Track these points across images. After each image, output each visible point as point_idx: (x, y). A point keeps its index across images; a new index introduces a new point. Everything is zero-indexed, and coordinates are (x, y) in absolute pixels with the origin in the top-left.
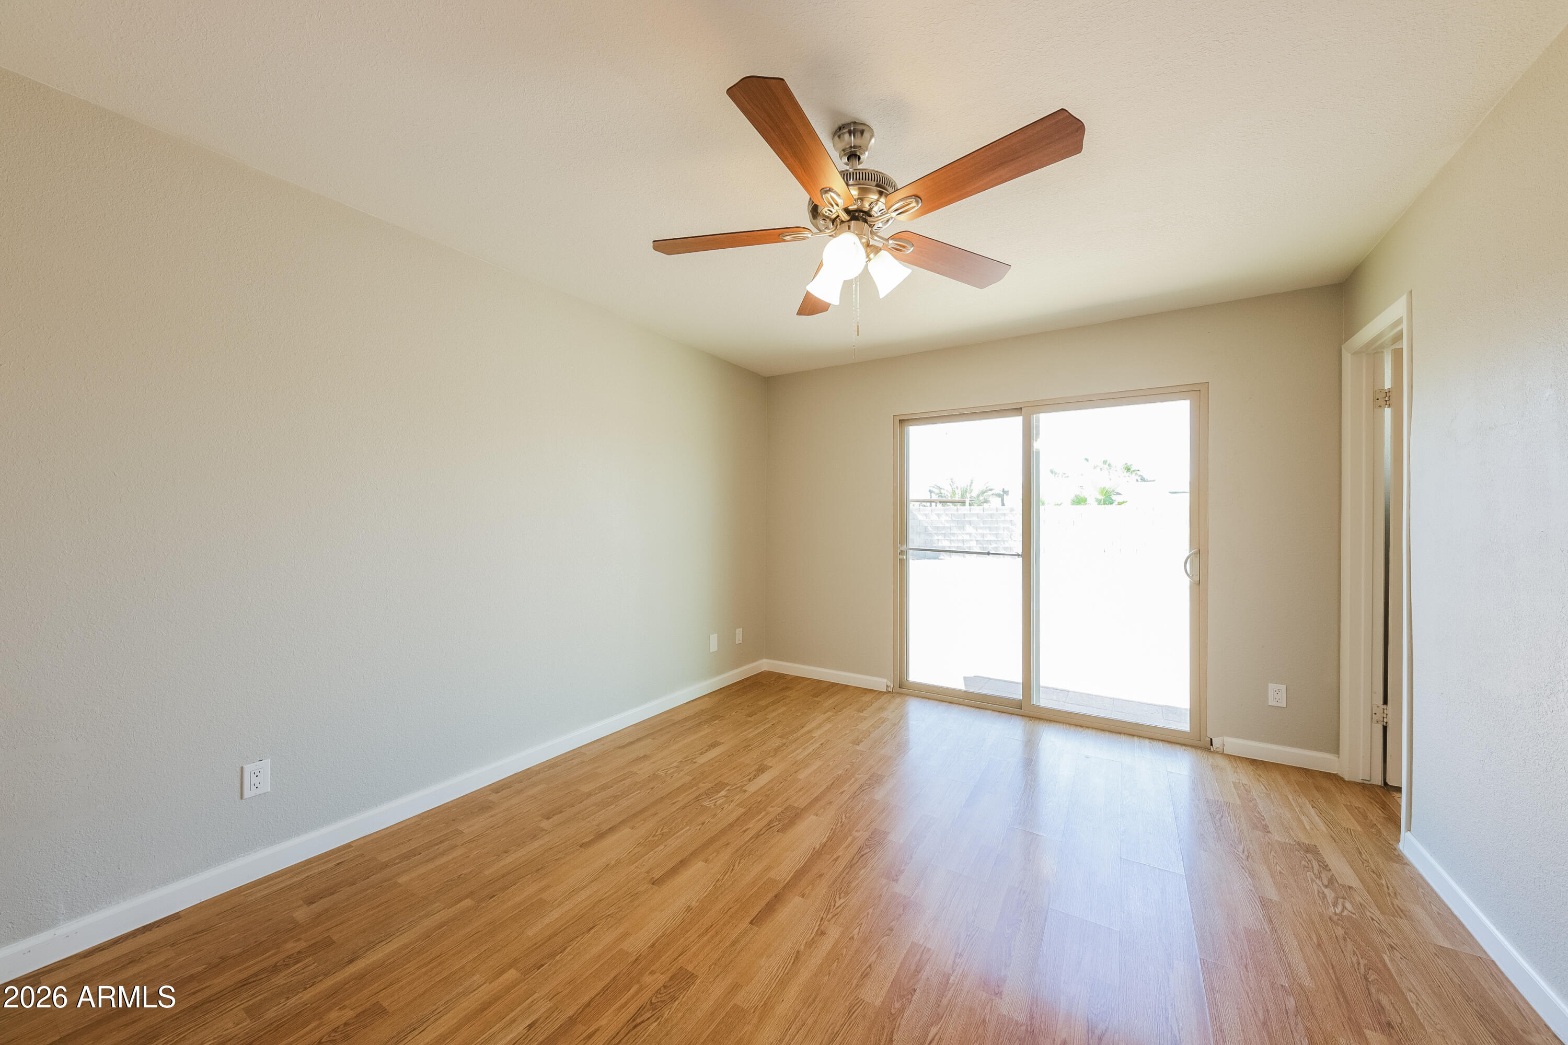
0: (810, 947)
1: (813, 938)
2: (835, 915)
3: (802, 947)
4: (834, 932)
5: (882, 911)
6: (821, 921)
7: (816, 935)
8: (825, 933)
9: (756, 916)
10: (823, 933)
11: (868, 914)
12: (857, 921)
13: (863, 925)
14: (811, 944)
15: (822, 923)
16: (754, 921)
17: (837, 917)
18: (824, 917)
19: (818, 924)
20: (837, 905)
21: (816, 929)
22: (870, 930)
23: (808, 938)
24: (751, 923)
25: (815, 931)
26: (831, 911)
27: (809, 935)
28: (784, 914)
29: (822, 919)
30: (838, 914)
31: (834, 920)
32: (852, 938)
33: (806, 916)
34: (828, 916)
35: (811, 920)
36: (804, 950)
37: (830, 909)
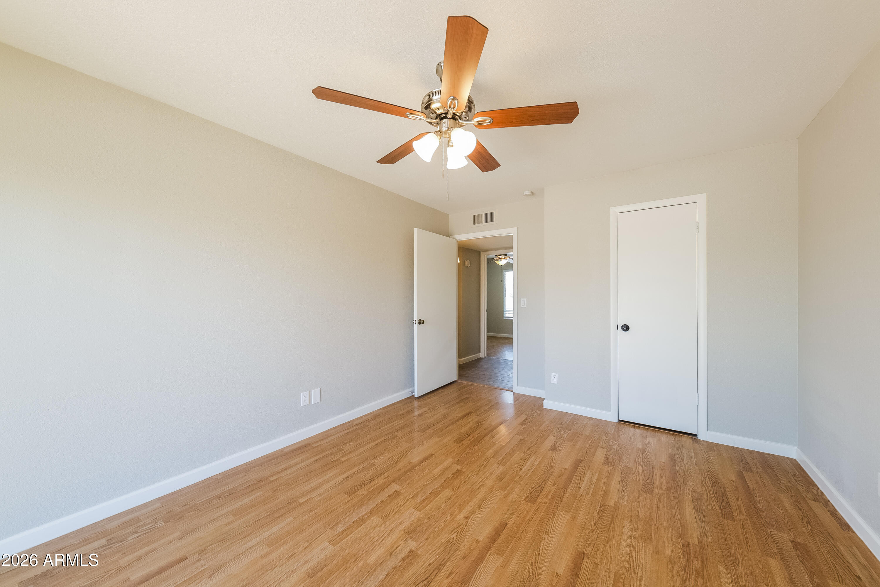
0: (473, 511)
1: (472, 515)
2: (458, 527)
3: (477, 511)
4: (460, 518)
5: (430, 529)
6: (467, 524)
7: (470, 517)
8: (465, 517)
9: (505, 528)
10: (466, 517)
11: (438, 528)
12: (446, 523)
13: (444, 521)
14: (473, 513)
15: (466, 523)
16: (505, 525)
17: (457, 526)
18: (464, 526)
19: (468, 523)
20: (456, 533)
21: (470, 520)
22: (440, 518)
23: (474, 515)
24: (507, 524)
25: (470, 519)
26: (460, 530)
27: (474, 517)
28: (488, 529)
29: (466, 525)
30: (456, 528)
31: (459, 525)
32: (451, 515)
33: (475, 527)
34: (462, 526)
35: (472, 525)
36: (477, 510)
37: (461, 531)
